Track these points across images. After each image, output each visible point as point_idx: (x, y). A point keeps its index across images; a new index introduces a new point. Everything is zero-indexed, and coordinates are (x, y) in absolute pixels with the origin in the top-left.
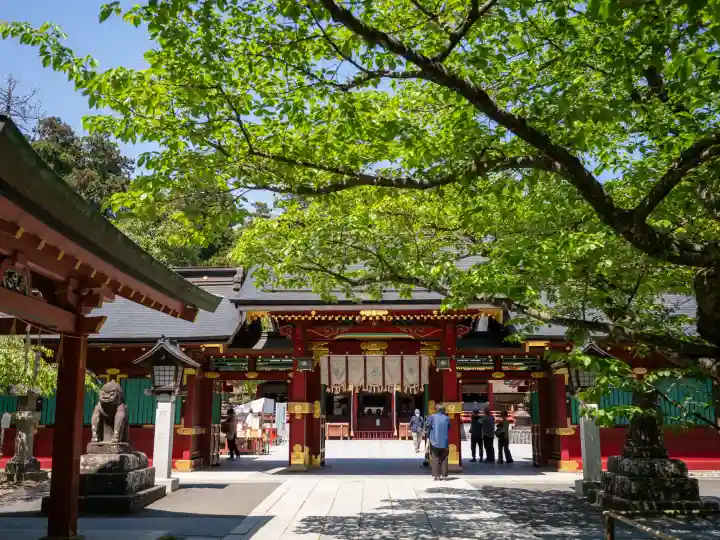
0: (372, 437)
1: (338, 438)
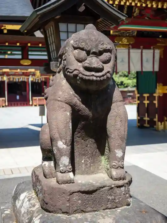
0: (17, 105)
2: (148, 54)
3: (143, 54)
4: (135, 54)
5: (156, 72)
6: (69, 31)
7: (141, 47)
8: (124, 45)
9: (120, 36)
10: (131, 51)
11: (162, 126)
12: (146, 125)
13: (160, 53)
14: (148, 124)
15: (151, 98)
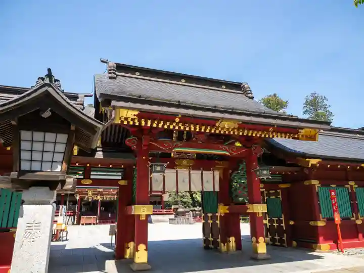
1: (90, 224)
2: (208, 175)
3: (203, 175)
4: (196, 174)
5: (217, 192)
6: (34, 140)
7: (201, 168)
8: (185, 167)
9: (180, 158)
10: (192, 172)
11: (225, 247)
12: (211, 246)
13: (220, 174)
14: (212, 245)
15: (214, 218)
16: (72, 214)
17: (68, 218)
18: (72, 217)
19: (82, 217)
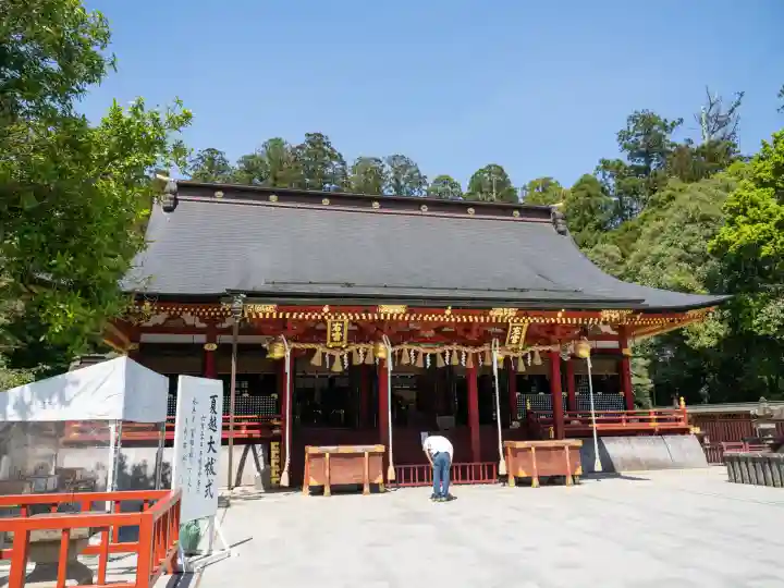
1: (357, 489)
16: (256, 434)
17: (238, 451)
18: (258, 447)
19: (311, 450)
